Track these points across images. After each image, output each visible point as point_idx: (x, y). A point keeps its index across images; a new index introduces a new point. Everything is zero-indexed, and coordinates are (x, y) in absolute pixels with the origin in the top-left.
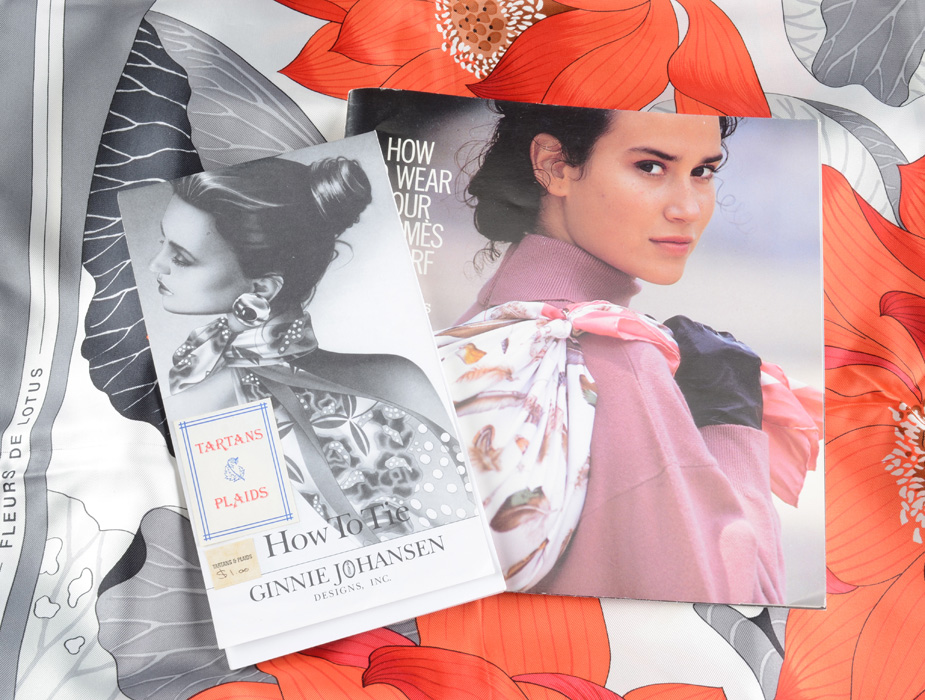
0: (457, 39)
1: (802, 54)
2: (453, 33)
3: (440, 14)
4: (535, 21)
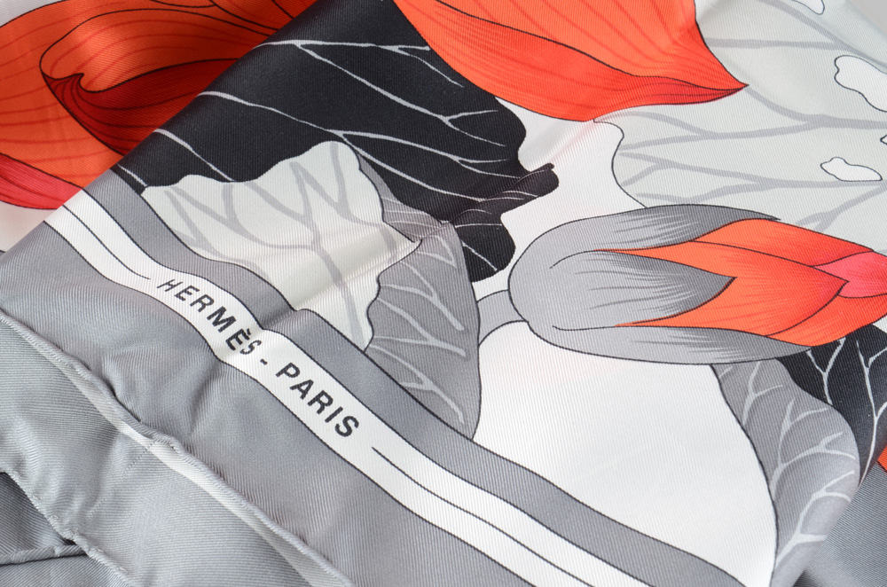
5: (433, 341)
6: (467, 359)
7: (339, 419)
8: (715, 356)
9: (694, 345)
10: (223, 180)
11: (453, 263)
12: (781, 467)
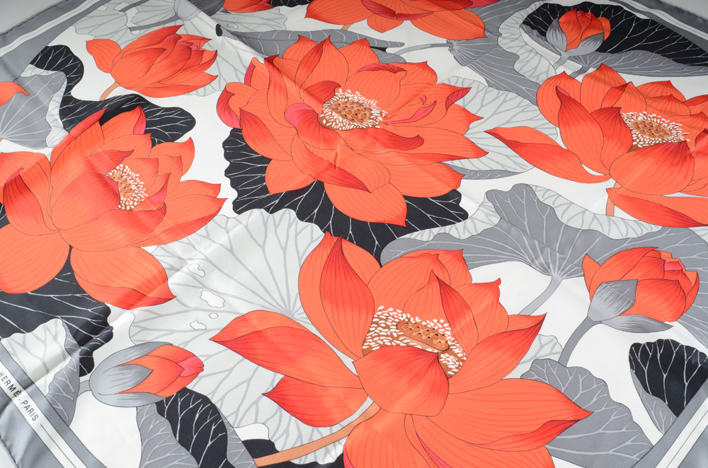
0: (645, 118)
1: (538, 189)
2: (649, 119)
3: (660, 119)
4: (633, 141)
5: (65, 394)
6: (73, 401)
7: (34, 416)
8: (139, 403)
9: (135, 399)
10: (23, 333)
11: (76, 370)
12: (147, 440)
